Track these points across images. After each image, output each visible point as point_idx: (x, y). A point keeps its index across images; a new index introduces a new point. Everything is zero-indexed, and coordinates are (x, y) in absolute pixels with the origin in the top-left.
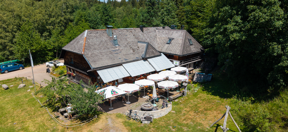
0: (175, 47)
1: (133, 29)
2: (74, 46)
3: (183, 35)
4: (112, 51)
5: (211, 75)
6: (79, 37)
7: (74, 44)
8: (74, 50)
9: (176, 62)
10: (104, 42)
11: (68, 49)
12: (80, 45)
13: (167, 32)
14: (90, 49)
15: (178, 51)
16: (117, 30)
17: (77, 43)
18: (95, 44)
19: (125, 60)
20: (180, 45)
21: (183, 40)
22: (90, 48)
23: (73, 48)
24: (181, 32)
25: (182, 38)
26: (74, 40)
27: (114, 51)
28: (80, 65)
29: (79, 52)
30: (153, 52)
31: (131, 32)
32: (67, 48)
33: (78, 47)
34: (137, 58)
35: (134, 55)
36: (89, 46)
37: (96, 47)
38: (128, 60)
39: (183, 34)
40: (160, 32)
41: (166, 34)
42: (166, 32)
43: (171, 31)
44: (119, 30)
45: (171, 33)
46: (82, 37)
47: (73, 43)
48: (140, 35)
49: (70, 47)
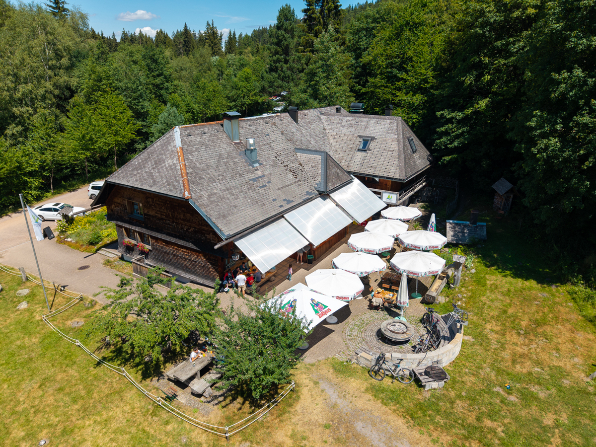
0: (382, 159)
1: (275, 117)
2: (146, 172)
3: (397, 129)
4: (250, 180)
5: (483, 226)
6: (155, 146)
7: (145, 167)
8: (151, 187)
9: (389, 196)
10: (227, 158)
11: (128, 181)
12: (167, 171)
13: (353, 122)
14: (201, 181)
15: (393, 170)
16: (244, 120)
17: (156, 164)
18: (208, 166)
19: (288, 204)
20: (396, 154)
21: (398, 141)
22: (201, 178)
23: (145, 180)
24: (388, 121)
25: (396, 136)
26: (141, 156)
27: (254, 180)
28: (169, 224)
29: (171, 190)
30: (338, 174)
31: (274, 124)
32: (123, 178)
33: (162, 178)
34: (308, 193)
35: (299, 185)
36: (197, 174)
37: (213, 172)
38: (293, 201)
39: (395, 128)
40: (332, 121)
41: (351, 126)
42: (349, 123)
43: (362, 119)
44: (248, 120)
45: (363, 124)
46: (170, 148)
47: (139, 163)
48: (294, 130)
49: (135, 175)
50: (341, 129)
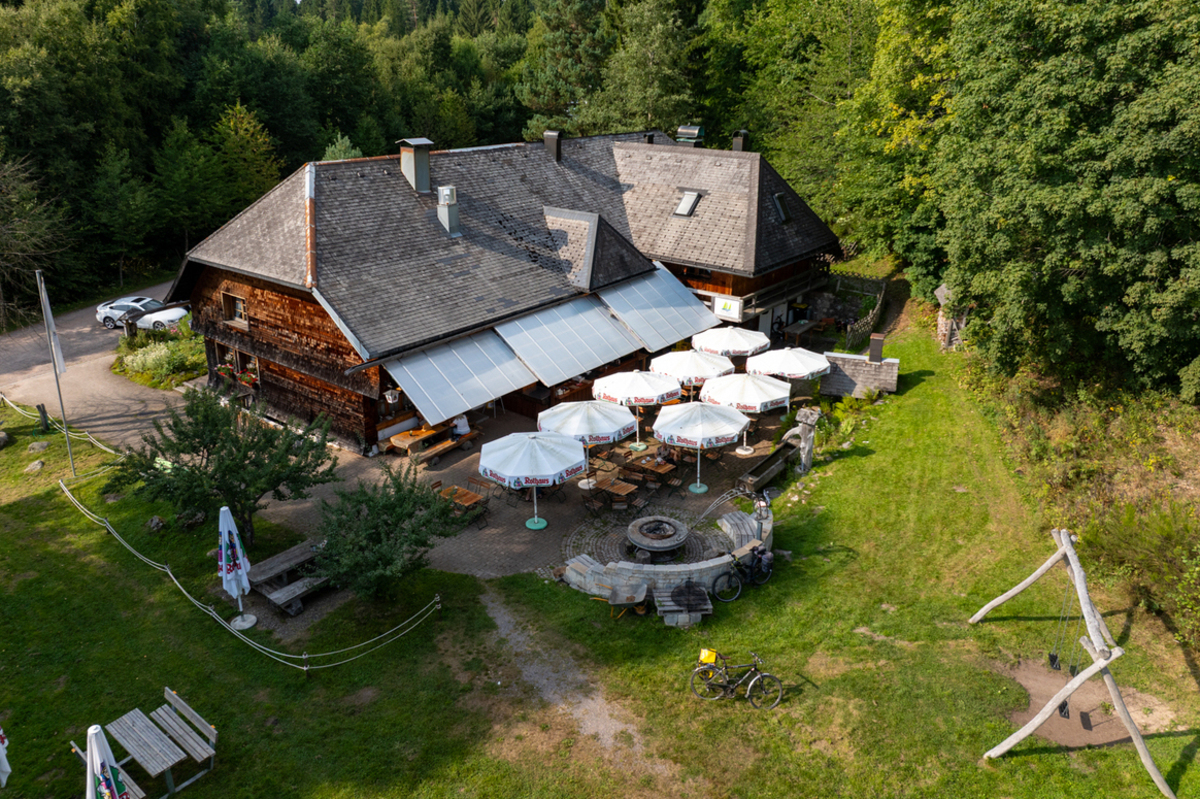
0: (717, 233)
1: (514, 148)
2: (251, 242)
3: (750, 176)
4: (441, 261)
5: (893, 364)
9: (725, 304)
10: (399, 221)
12: (286, 240)
13: (671, 162)
14: (340, 259)
15: (734, 253)
16: (447, 155)
17: (269, 227)
19: (506, 307)
21: (750, 199)
22: (341, 254)
23: (248, 255)
25: (747, 190)
27: (447, 261)
29: (285, 273)
30: (622, 257)
31: (510, 163)
32: (215, 251)
34: (553, 290)
35: (539, 275)
36: (334, 246)
43: (688, 156)
45: (690, 165)
50: (648, 173)
